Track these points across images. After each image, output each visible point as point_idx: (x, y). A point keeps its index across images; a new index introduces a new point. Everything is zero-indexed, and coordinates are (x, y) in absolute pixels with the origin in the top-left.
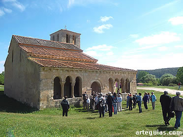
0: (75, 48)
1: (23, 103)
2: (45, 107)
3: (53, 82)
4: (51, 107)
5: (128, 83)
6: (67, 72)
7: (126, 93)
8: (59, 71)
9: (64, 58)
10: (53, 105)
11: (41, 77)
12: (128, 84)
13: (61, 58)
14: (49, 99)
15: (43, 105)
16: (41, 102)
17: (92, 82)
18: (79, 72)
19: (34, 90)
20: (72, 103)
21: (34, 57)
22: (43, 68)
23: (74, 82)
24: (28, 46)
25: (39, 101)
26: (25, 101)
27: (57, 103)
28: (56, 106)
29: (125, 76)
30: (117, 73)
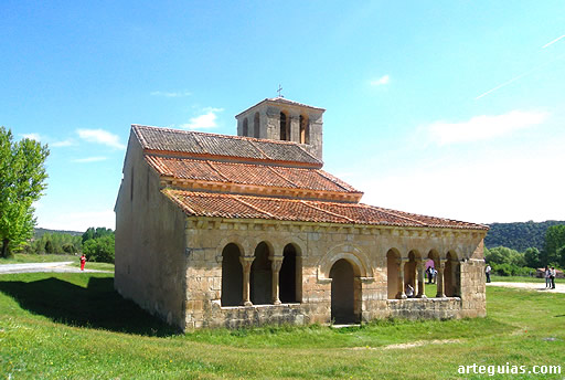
0: (299, 157)
1: (152, 313)
2: (198, 325)
3: (221, 259)
4: (216, 326)
5: (454, 264)
6: (258, 231)
7: (445, 298)
8: (236, 227)
9: (261, 189)
10: (220, 320)
11: (190, 244)
12: (454, 268)
13: (252, 188)
14: (211, 303)
15: (193, 319)
16: (189, 312)
17: (334, 259)
18: (294, 229)
19: (175, 280)
20: (273, 320)
21: (179, 186)
22: (193, 218)
23: (278, 257)
24: (167, 155)
25: (184, 307)
26: (156, 307)
27: (230, 316)
28: (227, 325)
29: (443, 243)
30: (415, 235)
